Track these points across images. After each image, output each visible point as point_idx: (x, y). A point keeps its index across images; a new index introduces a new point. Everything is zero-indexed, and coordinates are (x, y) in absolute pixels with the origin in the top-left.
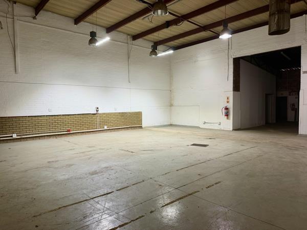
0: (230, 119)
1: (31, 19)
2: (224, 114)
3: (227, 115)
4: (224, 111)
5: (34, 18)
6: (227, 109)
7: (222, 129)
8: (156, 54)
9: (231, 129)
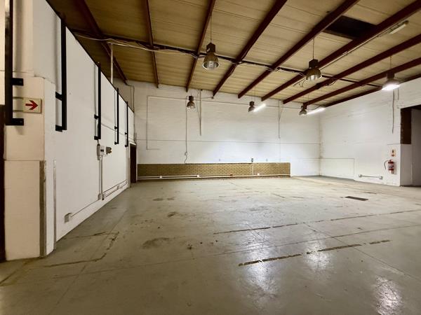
0: (396, 174)
1: (211, 99)
2: (387, 168)
3: (392, 169)
4: (387, 165)
5: (213, 98)
6: (391, 162)
7: (385, 183)
8: (306, 112)
9: (399, 184)
